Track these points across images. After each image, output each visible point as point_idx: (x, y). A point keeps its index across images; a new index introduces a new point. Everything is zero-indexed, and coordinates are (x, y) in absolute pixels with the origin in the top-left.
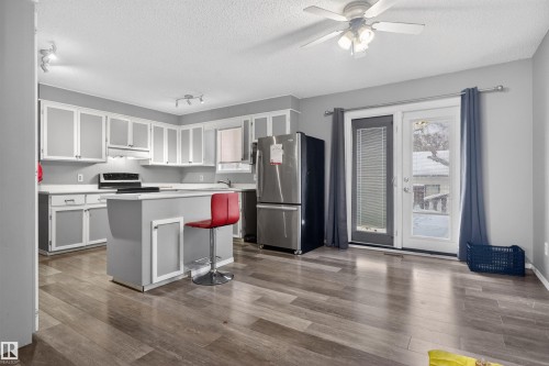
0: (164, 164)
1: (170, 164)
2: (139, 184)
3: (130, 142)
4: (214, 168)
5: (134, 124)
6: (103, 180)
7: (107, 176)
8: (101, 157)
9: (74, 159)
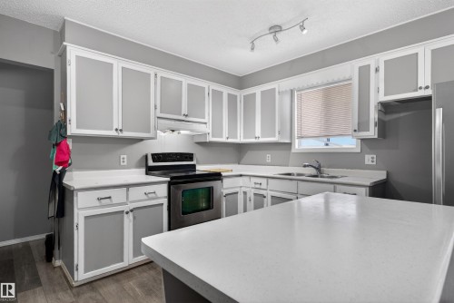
0: (223, 140)
1: (230, 140)
2: (194, 166)
3: (184, 110)
4: (289, 145)
5: (190, 86)
6: (151, 163)
7: (157, 157)
8: (149, 132)
9: (113, 133)
